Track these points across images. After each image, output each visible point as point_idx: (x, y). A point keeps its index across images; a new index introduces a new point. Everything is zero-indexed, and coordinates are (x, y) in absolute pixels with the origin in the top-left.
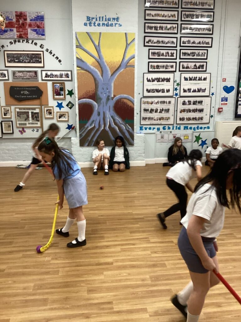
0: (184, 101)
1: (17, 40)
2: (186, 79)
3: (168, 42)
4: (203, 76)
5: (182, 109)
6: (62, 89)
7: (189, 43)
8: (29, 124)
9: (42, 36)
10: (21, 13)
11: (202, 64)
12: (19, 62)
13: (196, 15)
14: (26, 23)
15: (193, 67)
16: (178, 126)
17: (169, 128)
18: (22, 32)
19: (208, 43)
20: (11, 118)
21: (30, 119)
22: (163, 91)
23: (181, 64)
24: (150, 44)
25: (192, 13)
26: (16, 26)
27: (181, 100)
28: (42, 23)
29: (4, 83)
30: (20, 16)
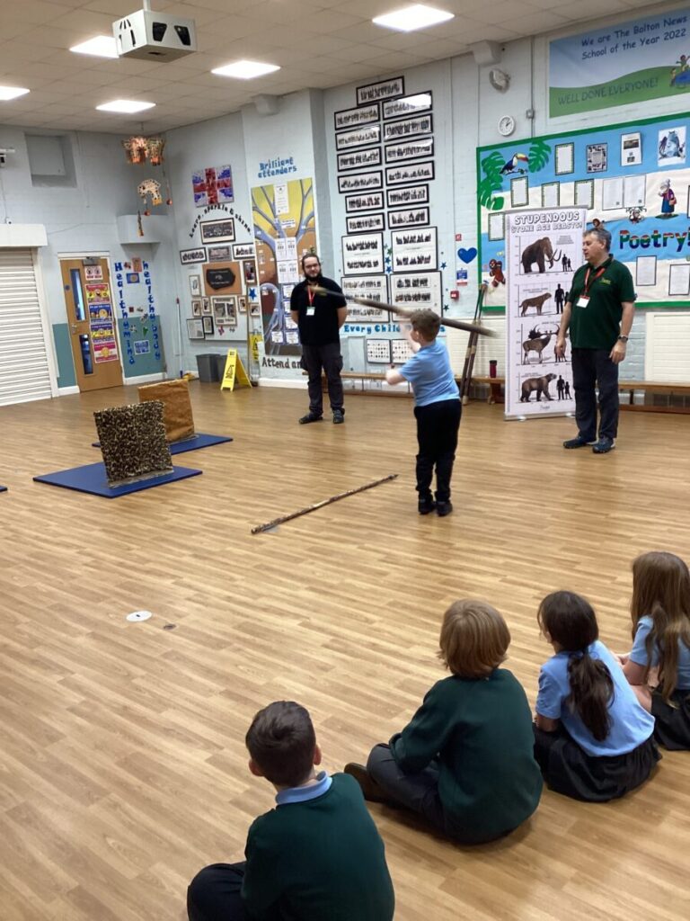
0: (400, 281)
1: (210, 207)
2: (399, 242)
3: (370, 181)
4: (425, 233)
5: (398, 295)
6: (253, 270)
7: (398, 178)
8: (226, 320)
9: (231, 198)
10: (210, 171)
11: (420, 211)
12: (214, 236)
13: (406, 126)
14: (215, 183)
15: (408, 219)
16: (397, 326)
17: (384, 329)
18: (213, 195)
19: (427, 173)
20: (210, 312)
21: (227, 313)
22: (368, 264)
23: (391, 215)
24: (347, 189)
25: (398, 124)
26: (207, 188)
27: (395, 279)
28: (229, 180)
29: (204, 266)
30: (210, 174)
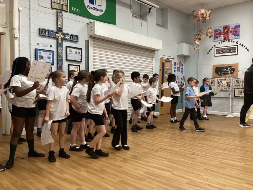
1: (223, 41)
9: (238, 37)
10: (226, 26)
12: (223, 53)
14: (229, 31)
18: (226, 36)
20: (214, 85)
26: (223, 33)
28: (238, 30)
29: (213, 65)
30: (226, 27)
